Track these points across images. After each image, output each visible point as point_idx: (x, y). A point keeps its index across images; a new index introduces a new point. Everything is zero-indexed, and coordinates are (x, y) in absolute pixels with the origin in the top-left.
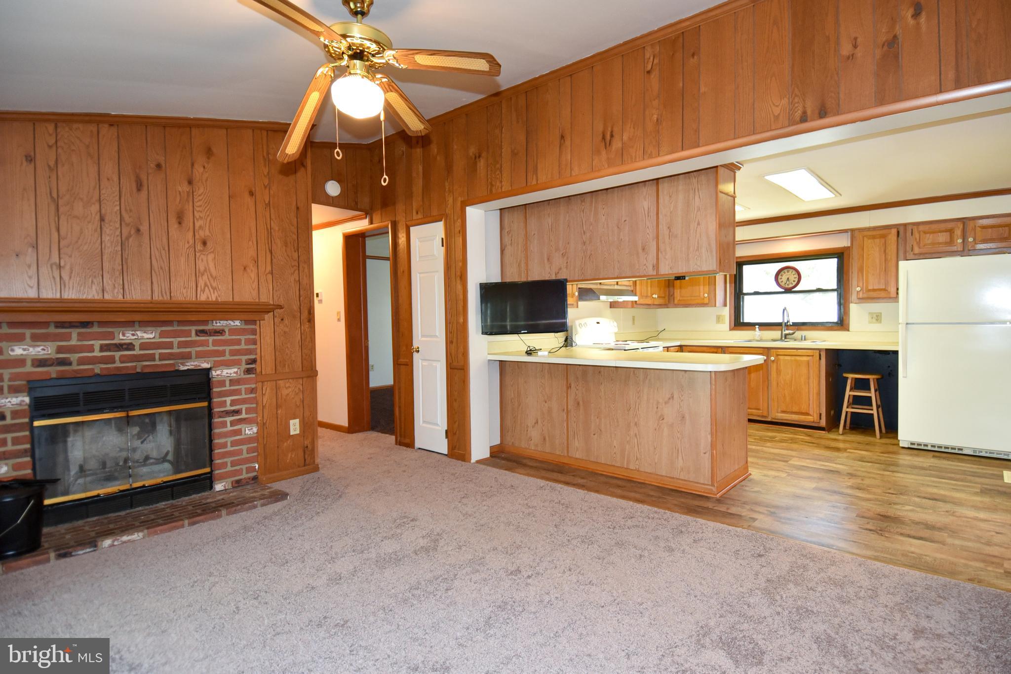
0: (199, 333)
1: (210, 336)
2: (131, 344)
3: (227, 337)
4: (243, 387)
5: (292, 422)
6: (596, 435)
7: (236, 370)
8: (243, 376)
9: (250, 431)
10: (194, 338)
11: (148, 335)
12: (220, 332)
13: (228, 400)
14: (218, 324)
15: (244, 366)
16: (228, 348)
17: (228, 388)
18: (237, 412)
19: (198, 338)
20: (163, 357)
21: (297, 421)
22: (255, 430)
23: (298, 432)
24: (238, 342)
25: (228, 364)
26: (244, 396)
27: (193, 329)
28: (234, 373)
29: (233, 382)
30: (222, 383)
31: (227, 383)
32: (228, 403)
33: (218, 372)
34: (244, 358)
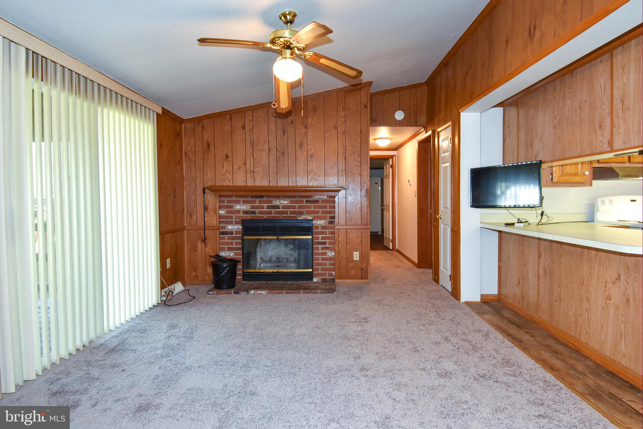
0: (307, 202)
1: (312, 203)
2: (278, 206)
3: (320, 204)
4: (328, 231)
5: (355, 253)
6: (557, 303)
7: (324, 221)
8: (327, 225)
9: (331, 254)
10: (305, 204)
11: (285, 202)
12: (317, 201)
13: (320, 236)
14: (316, 198)
15: (328, 220)
16: (320, 210)
17: (320, 230)
18: (324, 243)
19: (307, 204)
20: (292, 213)
21: (358, 253)
22: (333, 254)
23: (358, 259)
24: (326, 207)
25: (321, 218)
26: (328, 235)
27: (305, 200)
28: (323, 223)
29: (323, 227)
30: (317, 228)
31: (320, 228)
32: (320, 238)
33: (316, 222)
34: (328, 215)
